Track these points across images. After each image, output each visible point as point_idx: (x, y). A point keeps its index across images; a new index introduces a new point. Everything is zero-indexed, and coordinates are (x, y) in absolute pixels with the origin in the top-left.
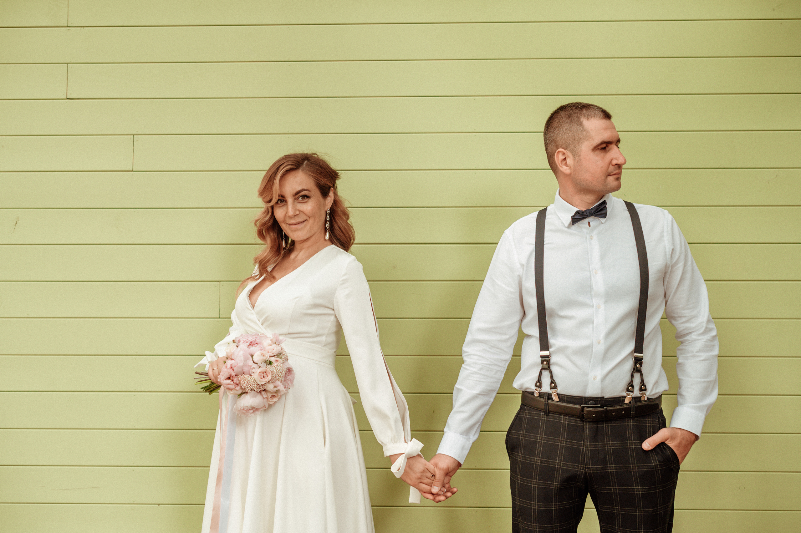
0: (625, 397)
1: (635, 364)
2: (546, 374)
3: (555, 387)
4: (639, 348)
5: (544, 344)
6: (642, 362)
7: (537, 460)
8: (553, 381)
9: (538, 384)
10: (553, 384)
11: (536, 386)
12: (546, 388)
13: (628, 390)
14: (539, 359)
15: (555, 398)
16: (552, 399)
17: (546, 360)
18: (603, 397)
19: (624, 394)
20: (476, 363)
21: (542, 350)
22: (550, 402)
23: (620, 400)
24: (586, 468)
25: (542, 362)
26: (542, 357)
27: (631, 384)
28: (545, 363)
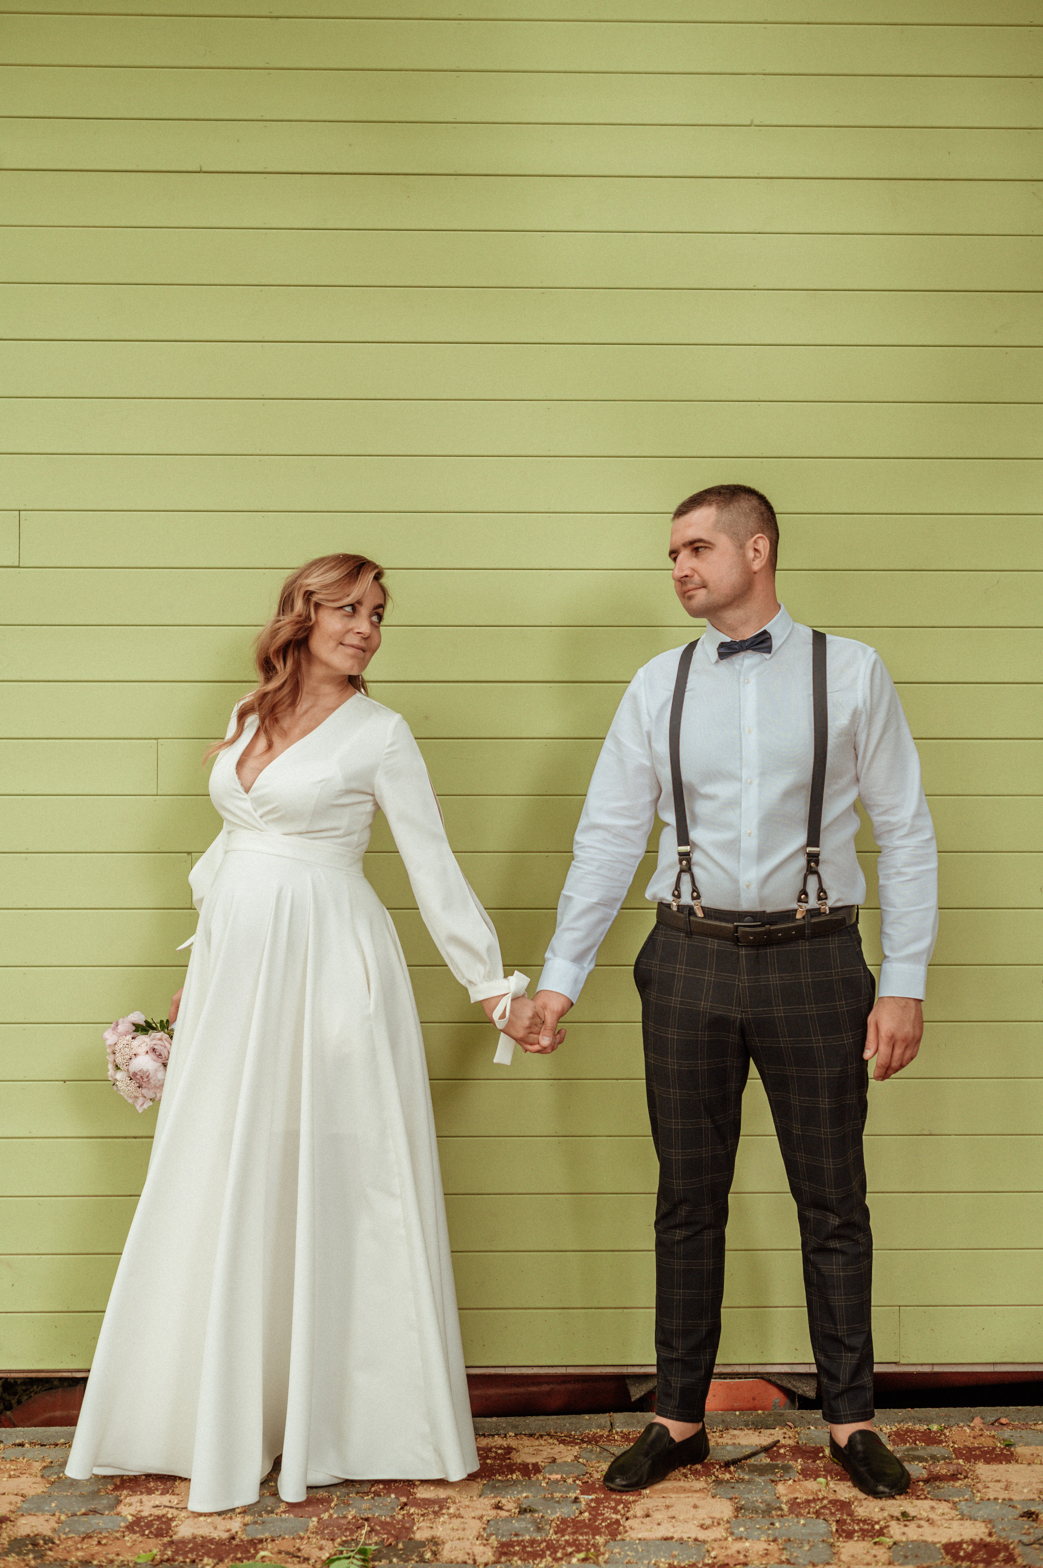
0: (796, 910)
1: (809, 862)
2: (686, 878)
3: (698, 897)
4: (814, 838)
5: (683, 837)
6: (818, 860)
7: (675, 1001)
8: (695, 889)
9: (676, 893)
10: (696, 894)
11: (673, 895)
12: (686, 899)
13: (800, 900)
14: (676, 857)
15: (700, 914)
16: (694, 914)
17: (685, 857)
18: (764, 912)
19: (795, 906)
20: (592, 859)
21: (679, 845)
22: (692, 918)
23: (789, 915)
24: (742, 1012)
25: (681, 862)
26: (680, 854)
27: (804, 892)
28: (684, 862)
